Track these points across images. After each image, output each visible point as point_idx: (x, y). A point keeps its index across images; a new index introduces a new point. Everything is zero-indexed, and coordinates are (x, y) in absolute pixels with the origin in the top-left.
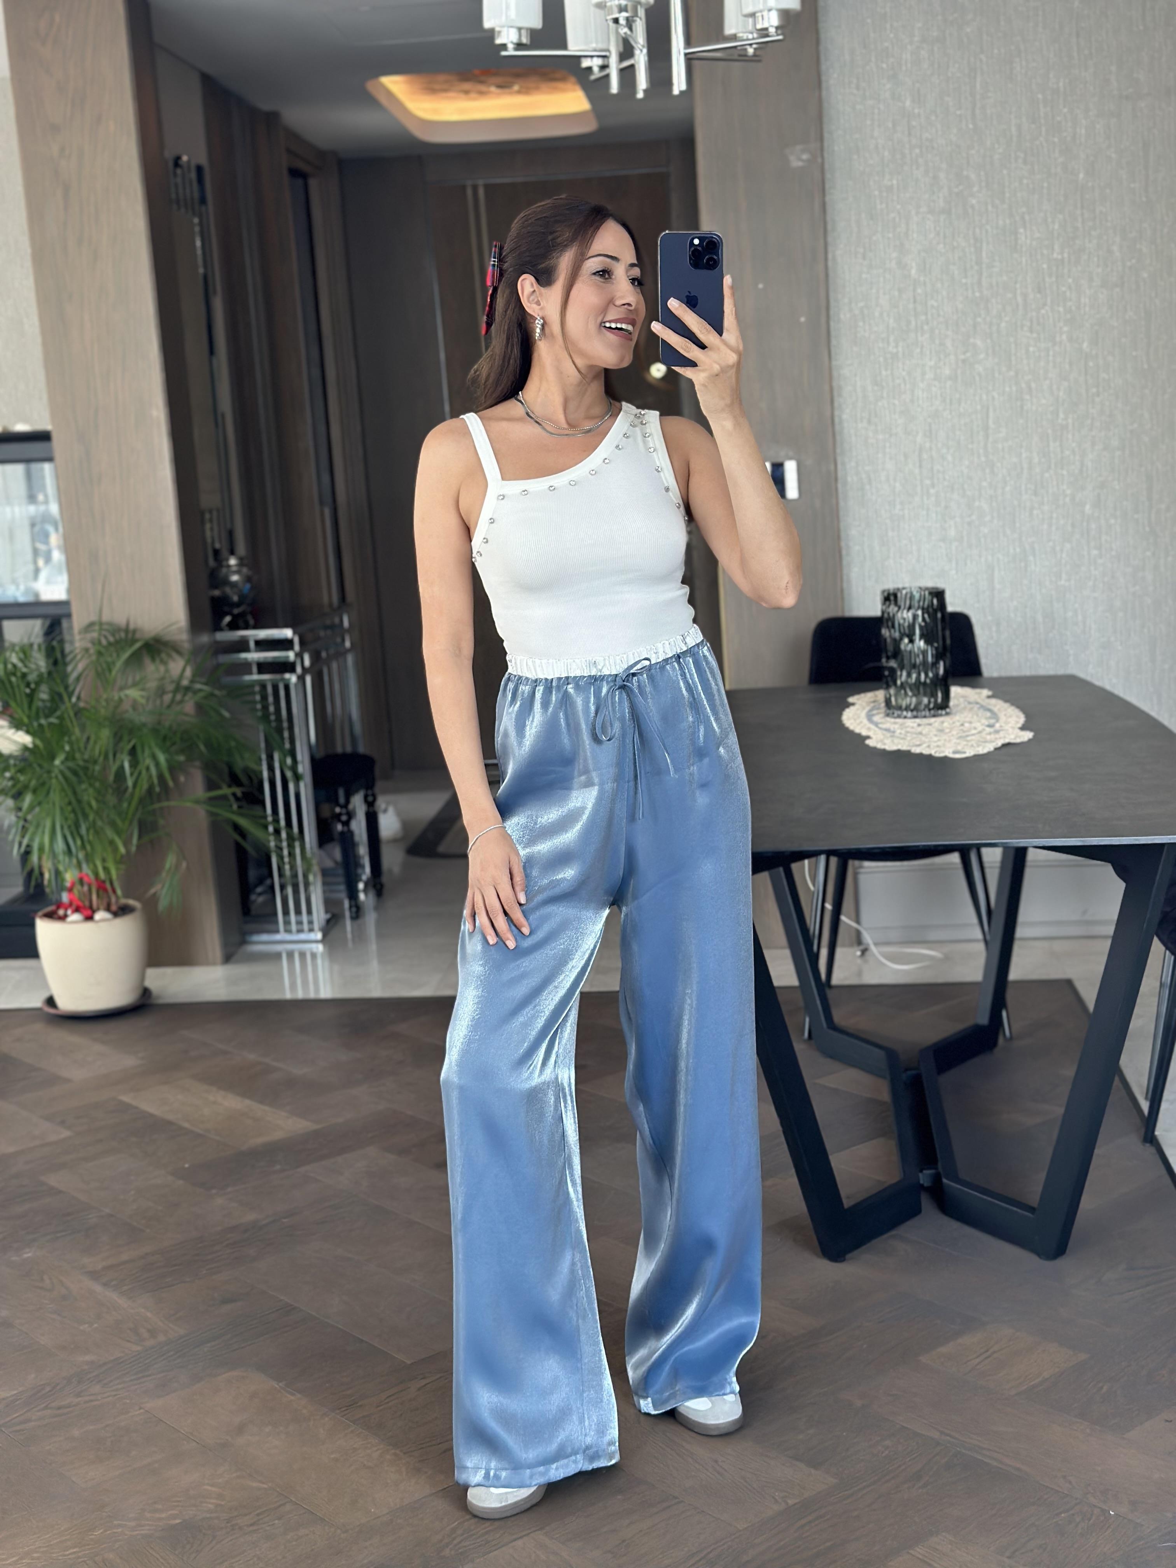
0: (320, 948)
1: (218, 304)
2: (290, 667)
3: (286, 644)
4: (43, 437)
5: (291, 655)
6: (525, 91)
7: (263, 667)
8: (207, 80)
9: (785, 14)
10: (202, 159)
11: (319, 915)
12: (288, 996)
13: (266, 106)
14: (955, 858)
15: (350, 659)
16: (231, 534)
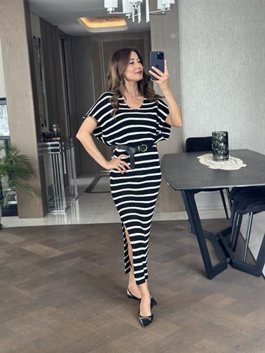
0: (65, 214)
1: (43, 69)
2: (58, 150)
3: (57, 145)
4: (5, 99)
5: (59, 148)
6: (112, 21)
7: (52, 151)
8: (41, 19)
9: (171, 5)
10: (40, 37)
11: (65, 206)
12: (57, 224)
13: (54, 24)
14: (219, 191)
15: (73, 149)
16: (45, 121)
